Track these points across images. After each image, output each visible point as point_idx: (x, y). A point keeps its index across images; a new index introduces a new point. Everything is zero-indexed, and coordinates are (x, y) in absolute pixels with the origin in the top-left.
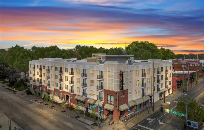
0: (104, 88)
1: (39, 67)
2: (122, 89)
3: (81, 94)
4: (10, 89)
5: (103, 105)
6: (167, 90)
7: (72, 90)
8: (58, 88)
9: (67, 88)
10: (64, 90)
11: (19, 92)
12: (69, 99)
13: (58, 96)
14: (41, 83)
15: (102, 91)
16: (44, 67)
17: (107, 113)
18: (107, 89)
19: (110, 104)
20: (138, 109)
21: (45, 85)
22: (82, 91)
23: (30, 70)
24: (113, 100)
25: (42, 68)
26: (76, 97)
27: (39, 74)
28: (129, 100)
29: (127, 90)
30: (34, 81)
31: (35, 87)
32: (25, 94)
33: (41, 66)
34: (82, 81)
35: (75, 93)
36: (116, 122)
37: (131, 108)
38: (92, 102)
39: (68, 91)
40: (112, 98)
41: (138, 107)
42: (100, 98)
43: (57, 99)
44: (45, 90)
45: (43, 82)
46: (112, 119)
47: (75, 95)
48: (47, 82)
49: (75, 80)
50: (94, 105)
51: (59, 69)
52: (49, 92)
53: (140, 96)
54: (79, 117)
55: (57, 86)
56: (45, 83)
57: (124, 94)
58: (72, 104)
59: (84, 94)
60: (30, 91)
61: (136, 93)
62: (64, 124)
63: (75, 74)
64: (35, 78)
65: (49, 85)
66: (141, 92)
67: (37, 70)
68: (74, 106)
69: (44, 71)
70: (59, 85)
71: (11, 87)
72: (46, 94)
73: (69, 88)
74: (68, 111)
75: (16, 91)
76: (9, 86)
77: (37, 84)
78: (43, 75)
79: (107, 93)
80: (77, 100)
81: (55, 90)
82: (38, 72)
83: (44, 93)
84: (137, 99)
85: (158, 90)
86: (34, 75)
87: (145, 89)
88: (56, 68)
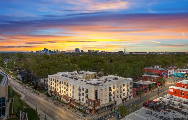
0: (89, 98)
1: (55, 80)
2: (96, 99)
3: (78, 99)
4: (35, 92)
5: (88, 106)
6: (128, 97)
7: (73, 97)
8: (66, 94)
9: (70, 95)
10: (69, 96)
11: (41, 95)
12: (72, 101)
13: (66, 99)
14: (55, 90)
15: (88, 99)
16: (58, 81)
17: (89, 110)
18: (90, 98)
19: (91, 106)
20: (106, 109)
21: (58, 91)
22: (78, 98)
23: (48, 81)
24: (92, 104)
25: (57, 81)
26: (75, 101)
27: (55, 84)
28: (101, 104)
29: (100, 99)
30: (51, 88)
31: (52, 92)
32: (46, 96)
33: (56, 80)
34: (78, 93)
35: (75, 98)
36: (93, 115)
37: (103, 108)
38: (83, 104)
39: (71, 97)
40: (92, 103)
41: (106, 107)
42: (87, 102)
43: (65, 101)
44: (58, 94)
45: (57, 89)
46: (92, 113)
47: (75, 100)
48: (59, 90)
49: (75, 91)
50: (84, 106)
51: (66, 84)
52: (60, 96)
53: (108, 102)
54: (76, 112)
55: (65, 93)
56: (58, 90)
57: (98, 101)
58: (73, 104)
59: (79, 100)
60: (48, 94)
61: (106, 100)
62: (69, 115)
63: (75, 88)
64: (51, 86)
65: (60, 92)
66: (108, 100)
67: (53, 82)
68: (75, 105)
69: (57, 83)
70: (66, 93)
71: (35, 90)
72: (59, 97)
73: (72, 95)
74: (71, 108)
75: (40, 93)
76: (34, 89)
77: (53, 90)
78: (57, 85)
79: (90, 100)
80: (76, 103)
81: (64, 95)
82: (54, 83)
83: (57, 96)
84: (106, 103)
85: (121, 97)
86: (51, 84)
87: (111, 98)
88: (65, 83)
